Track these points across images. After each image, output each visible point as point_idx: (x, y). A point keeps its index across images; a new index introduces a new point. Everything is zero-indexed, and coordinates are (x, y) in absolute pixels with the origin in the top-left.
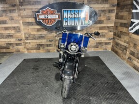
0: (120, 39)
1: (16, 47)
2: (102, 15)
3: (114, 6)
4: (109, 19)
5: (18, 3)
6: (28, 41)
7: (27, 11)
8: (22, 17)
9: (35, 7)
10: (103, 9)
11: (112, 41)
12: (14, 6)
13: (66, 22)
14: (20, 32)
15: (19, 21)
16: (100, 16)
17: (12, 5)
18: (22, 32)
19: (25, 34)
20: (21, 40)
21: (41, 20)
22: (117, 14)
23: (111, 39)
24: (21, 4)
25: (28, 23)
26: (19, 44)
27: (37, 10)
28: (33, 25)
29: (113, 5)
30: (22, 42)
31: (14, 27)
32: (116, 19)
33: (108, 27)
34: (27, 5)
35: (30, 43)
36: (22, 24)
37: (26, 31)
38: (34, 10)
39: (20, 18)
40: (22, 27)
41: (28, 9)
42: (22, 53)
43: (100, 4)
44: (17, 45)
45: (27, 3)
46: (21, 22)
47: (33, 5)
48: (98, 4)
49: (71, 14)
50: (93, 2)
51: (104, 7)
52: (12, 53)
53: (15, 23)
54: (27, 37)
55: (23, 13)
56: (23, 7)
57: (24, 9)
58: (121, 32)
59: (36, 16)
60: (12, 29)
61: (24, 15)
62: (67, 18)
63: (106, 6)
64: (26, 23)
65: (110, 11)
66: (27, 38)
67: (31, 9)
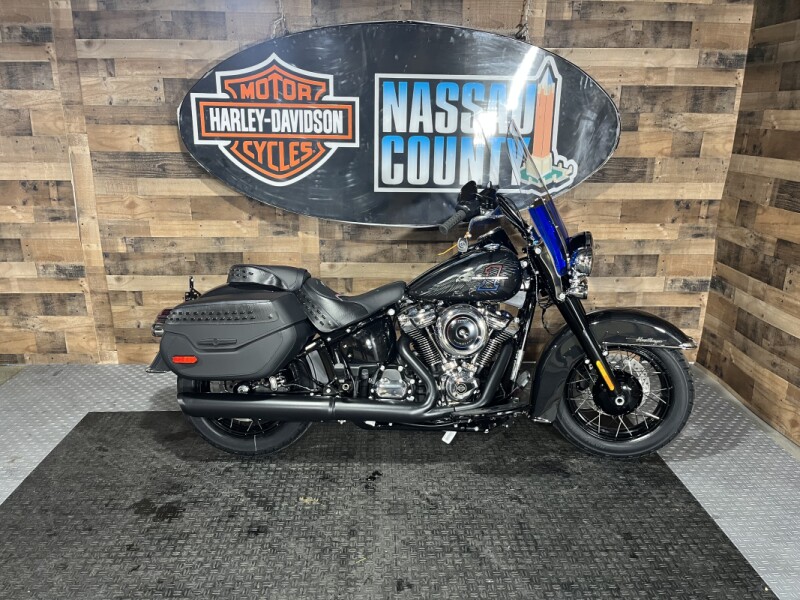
0: (774, 293)
1: (40, 324)
2: (646, 119)
3: (726, 65)
4: (690, 150)
5: (67, 22)
6: (128, 284)
7: (125, 74)
8: (93, 118)
9: (187, 54)
10: (655, 81)
11: (705, 297)
12: (39, 37)
13: (400, 159)
14: (72, 219)
15: (71, 141)
16: (634, 128)
17: (26, 33)
18: (90, 222)
19: (108, 232)
20: (78, 272)
21: (222, 145)
22: (745, 116)
23: (703, 285)
24: (90, 26)
25: (134, 156)
26: (63, 299)
27: (194, 73)
28: (162, 172)
29: (722, 59)
30: (85, 284)
31: (32, 187)
32: (737, 150)
33: (685, 206)
34: (130, 35)
35: (138, 297)
36: (87, 164)
37: (117, 214)
38: (175, 72)
39: (77, 124)
40: (89, 187)
41: (133, 63)
42: (84, 365)
43: (637, 44)
44: (50, 304)
45: (126, 25)
46: (83, 150)
47: (170, 35)
48: (622, 44)
49: (435, 109)
50: (584, 35)
51: (661, 70)
52: (13, 359)
53: (43, 155)
54: (123, 258)
55: (102, 90)
56: (99, 51)
57: (110, 63)
58: (781, 242)
59: (186, 110)
60: (21, 194)
61: (103, 100)
62: (406, 136)
63: (677, 63)
64: (116, 155)
65: (702, 99)
66: (119, 263)
67: (160, 64)
